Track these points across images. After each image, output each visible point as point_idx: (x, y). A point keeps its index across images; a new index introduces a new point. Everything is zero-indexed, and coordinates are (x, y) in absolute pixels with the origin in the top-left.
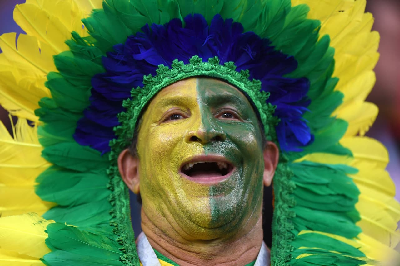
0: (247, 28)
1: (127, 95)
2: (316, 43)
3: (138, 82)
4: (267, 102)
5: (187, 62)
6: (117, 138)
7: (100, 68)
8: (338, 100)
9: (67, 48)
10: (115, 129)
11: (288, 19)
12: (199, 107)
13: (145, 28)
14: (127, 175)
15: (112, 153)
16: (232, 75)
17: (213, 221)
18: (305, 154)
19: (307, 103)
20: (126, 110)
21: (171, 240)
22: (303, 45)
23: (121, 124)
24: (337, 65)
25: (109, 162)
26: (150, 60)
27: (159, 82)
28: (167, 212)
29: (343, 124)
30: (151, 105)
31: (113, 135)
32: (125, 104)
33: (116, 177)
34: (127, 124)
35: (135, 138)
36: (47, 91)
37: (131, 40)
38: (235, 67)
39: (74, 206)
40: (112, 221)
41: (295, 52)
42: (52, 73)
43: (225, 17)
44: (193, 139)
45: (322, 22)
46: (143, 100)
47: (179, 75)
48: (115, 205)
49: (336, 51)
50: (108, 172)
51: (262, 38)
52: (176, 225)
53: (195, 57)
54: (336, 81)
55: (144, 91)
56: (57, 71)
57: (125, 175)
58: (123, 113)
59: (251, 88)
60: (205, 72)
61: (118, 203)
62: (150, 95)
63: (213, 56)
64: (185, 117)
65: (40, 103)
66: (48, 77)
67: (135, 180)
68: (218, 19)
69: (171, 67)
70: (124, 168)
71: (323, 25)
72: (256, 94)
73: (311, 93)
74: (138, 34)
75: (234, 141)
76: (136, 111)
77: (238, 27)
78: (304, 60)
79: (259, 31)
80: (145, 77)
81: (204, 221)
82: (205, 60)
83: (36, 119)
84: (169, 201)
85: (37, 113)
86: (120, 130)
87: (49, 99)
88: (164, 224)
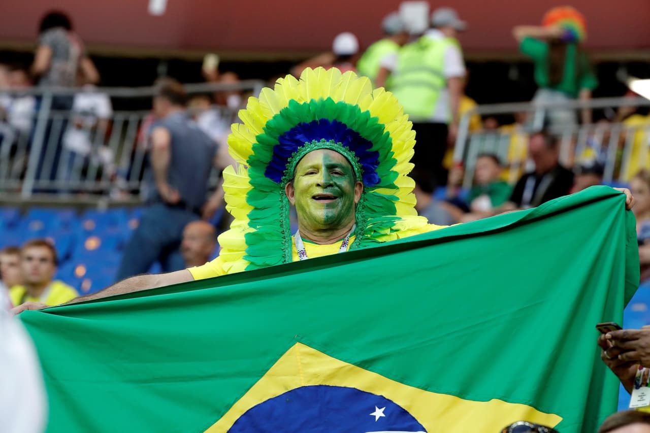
0: (349, 127)
1: (291, 156)
2: (383, 136)
3: (296, 150)
4: (358, 162)
5: (319, 141)
6: (285, 176)
7: (277, 142)
8: (394, 162)
9: (263, 132)
10: (284, 171)
11: (369, 123)
12: (323, 169)
13: (300, 124)
14: (290, 195)
15: (283, 183)
16: (341, 149)
17: (325, 221)
18: (376, 189)
19: (378, 163)
20: (289, 163)
21: (309, 231)
22: (375, 136)
23: (287, 169)
24: (393, 146)
25: (281, 188)
26: (302, 140)
27: (305, 150)
28: (306, 217)
29: (396, 174)
30: (301, 161)
31: (283, 175)
32: (289, 160)
33: (285, 196)
34: (290, 170)
35: (293, 179)
36: (253, 153)
37: (292, 130)
38: (342, 145)
39: (264, 209)
40: (281, 218)
41: (371, 139)
42: (255, 144)
43: (338, 121)
44: (318, 185)
45: (386, 125)
46: (298, 159)
47: (315, 148)
48: (282, 210)
49: (393, 139)
50: (280, 192)
51: (355, 131)
52: (310, 224)
53: (323, 139)
54: (393, 153)
55: (298, 154)
56: (258, 143)
57: (288, 195)
58: (288, 164)
59: (350, 155)
60: (327, 147)
61: (284, 209)
62: (301, 156)
63: (331, 139)
64: (316, 173)
65: (249, 158)
66: (253, 146)
67: (293, 198)
68: (335, 122)
69: (311, 144)
70: (288, 191)
71: (386, 126)
72: (352, 158)
73: (380, 159)
74: (296, 127)
75: (338, 186)
76: (295, 163)
77: (345, 126)
78: (376, 143)
79: (355, 129)
80: (299, 148)
81: (321, 221)
82: (328, 141)
83: (247, 164)
84: (306, 213)
85: (247, 162)
86: (287, 173)
87: (252, 156)
88: (305, 223)
